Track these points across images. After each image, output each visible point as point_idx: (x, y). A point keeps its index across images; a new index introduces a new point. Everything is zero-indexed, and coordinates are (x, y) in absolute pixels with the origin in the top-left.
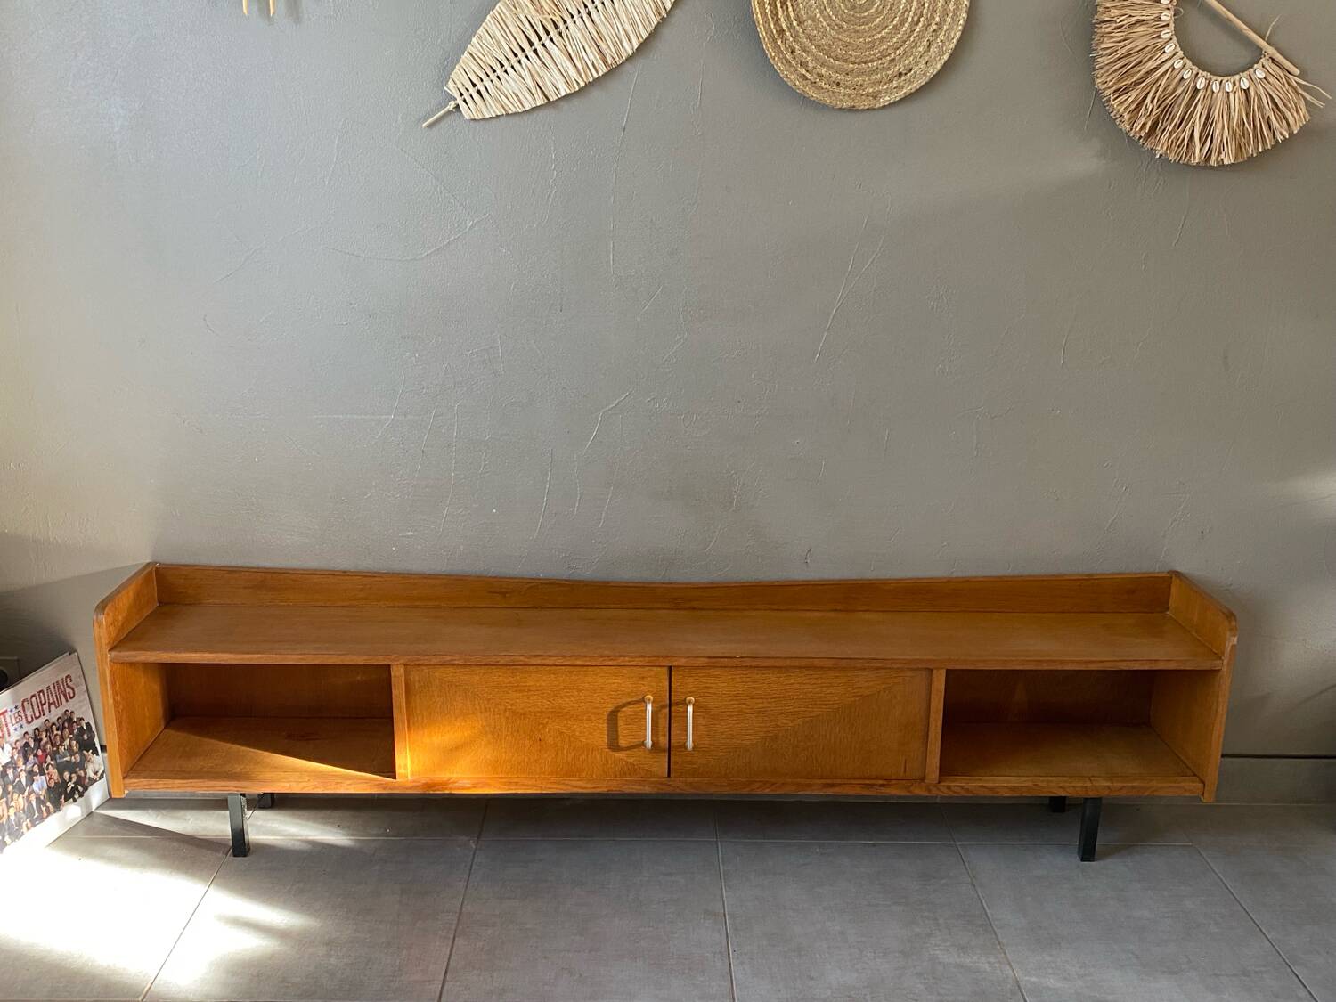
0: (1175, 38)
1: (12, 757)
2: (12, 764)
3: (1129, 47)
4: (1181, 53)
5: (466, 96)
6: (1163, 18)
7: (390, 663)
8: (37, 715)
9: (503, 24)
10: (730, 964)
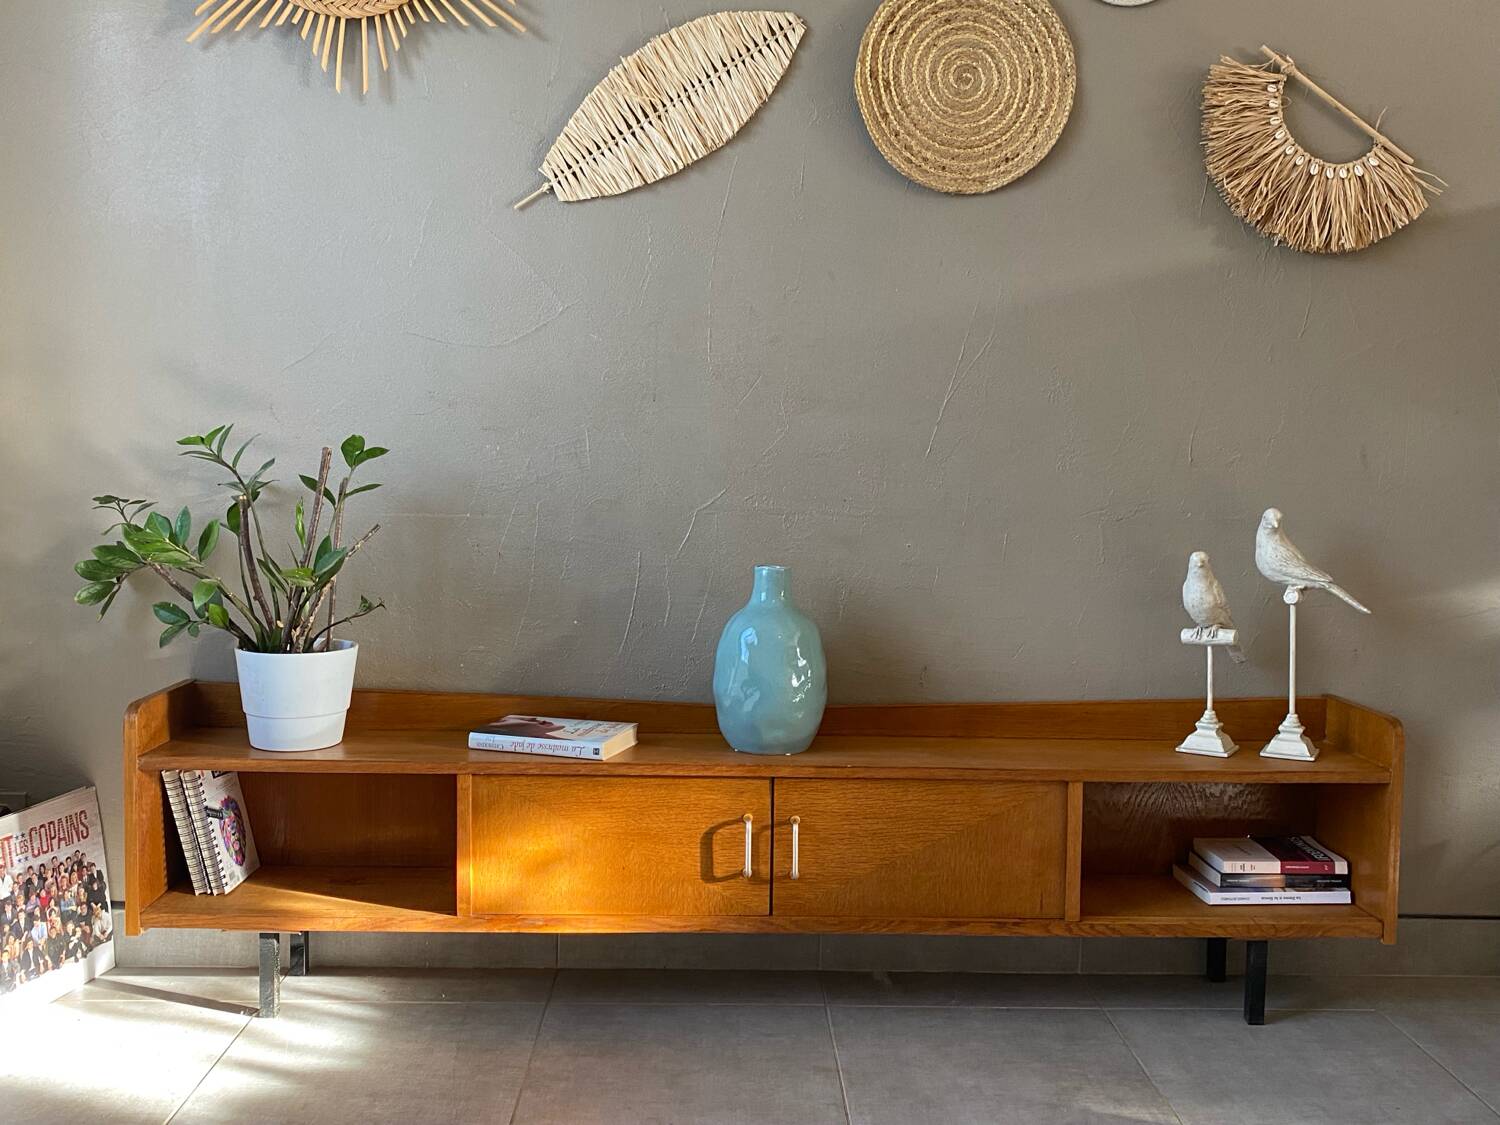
0: (1284, 126)
1: (12, 893)
2: (11, 900)
3: (1239, 132)
4: (1291, 140)
5: (561, 177)
6: (1271, 105)
7: (456, 772)
8: (45, 849)
9: (601, 107)
10: (847, 1115)
